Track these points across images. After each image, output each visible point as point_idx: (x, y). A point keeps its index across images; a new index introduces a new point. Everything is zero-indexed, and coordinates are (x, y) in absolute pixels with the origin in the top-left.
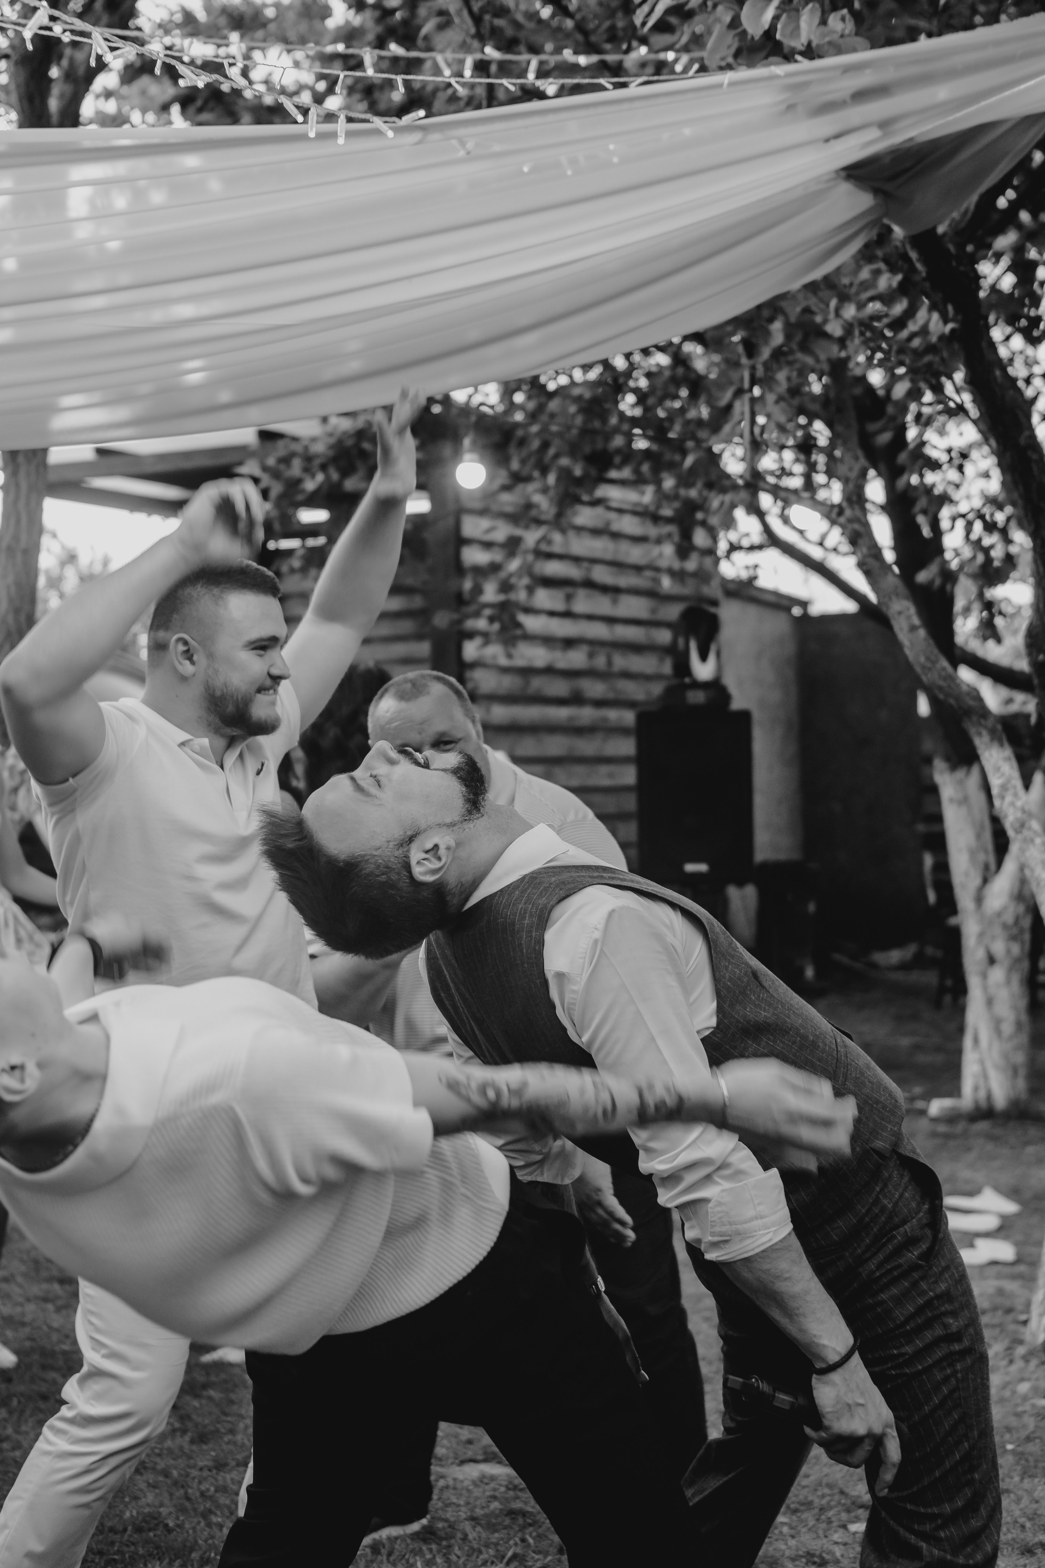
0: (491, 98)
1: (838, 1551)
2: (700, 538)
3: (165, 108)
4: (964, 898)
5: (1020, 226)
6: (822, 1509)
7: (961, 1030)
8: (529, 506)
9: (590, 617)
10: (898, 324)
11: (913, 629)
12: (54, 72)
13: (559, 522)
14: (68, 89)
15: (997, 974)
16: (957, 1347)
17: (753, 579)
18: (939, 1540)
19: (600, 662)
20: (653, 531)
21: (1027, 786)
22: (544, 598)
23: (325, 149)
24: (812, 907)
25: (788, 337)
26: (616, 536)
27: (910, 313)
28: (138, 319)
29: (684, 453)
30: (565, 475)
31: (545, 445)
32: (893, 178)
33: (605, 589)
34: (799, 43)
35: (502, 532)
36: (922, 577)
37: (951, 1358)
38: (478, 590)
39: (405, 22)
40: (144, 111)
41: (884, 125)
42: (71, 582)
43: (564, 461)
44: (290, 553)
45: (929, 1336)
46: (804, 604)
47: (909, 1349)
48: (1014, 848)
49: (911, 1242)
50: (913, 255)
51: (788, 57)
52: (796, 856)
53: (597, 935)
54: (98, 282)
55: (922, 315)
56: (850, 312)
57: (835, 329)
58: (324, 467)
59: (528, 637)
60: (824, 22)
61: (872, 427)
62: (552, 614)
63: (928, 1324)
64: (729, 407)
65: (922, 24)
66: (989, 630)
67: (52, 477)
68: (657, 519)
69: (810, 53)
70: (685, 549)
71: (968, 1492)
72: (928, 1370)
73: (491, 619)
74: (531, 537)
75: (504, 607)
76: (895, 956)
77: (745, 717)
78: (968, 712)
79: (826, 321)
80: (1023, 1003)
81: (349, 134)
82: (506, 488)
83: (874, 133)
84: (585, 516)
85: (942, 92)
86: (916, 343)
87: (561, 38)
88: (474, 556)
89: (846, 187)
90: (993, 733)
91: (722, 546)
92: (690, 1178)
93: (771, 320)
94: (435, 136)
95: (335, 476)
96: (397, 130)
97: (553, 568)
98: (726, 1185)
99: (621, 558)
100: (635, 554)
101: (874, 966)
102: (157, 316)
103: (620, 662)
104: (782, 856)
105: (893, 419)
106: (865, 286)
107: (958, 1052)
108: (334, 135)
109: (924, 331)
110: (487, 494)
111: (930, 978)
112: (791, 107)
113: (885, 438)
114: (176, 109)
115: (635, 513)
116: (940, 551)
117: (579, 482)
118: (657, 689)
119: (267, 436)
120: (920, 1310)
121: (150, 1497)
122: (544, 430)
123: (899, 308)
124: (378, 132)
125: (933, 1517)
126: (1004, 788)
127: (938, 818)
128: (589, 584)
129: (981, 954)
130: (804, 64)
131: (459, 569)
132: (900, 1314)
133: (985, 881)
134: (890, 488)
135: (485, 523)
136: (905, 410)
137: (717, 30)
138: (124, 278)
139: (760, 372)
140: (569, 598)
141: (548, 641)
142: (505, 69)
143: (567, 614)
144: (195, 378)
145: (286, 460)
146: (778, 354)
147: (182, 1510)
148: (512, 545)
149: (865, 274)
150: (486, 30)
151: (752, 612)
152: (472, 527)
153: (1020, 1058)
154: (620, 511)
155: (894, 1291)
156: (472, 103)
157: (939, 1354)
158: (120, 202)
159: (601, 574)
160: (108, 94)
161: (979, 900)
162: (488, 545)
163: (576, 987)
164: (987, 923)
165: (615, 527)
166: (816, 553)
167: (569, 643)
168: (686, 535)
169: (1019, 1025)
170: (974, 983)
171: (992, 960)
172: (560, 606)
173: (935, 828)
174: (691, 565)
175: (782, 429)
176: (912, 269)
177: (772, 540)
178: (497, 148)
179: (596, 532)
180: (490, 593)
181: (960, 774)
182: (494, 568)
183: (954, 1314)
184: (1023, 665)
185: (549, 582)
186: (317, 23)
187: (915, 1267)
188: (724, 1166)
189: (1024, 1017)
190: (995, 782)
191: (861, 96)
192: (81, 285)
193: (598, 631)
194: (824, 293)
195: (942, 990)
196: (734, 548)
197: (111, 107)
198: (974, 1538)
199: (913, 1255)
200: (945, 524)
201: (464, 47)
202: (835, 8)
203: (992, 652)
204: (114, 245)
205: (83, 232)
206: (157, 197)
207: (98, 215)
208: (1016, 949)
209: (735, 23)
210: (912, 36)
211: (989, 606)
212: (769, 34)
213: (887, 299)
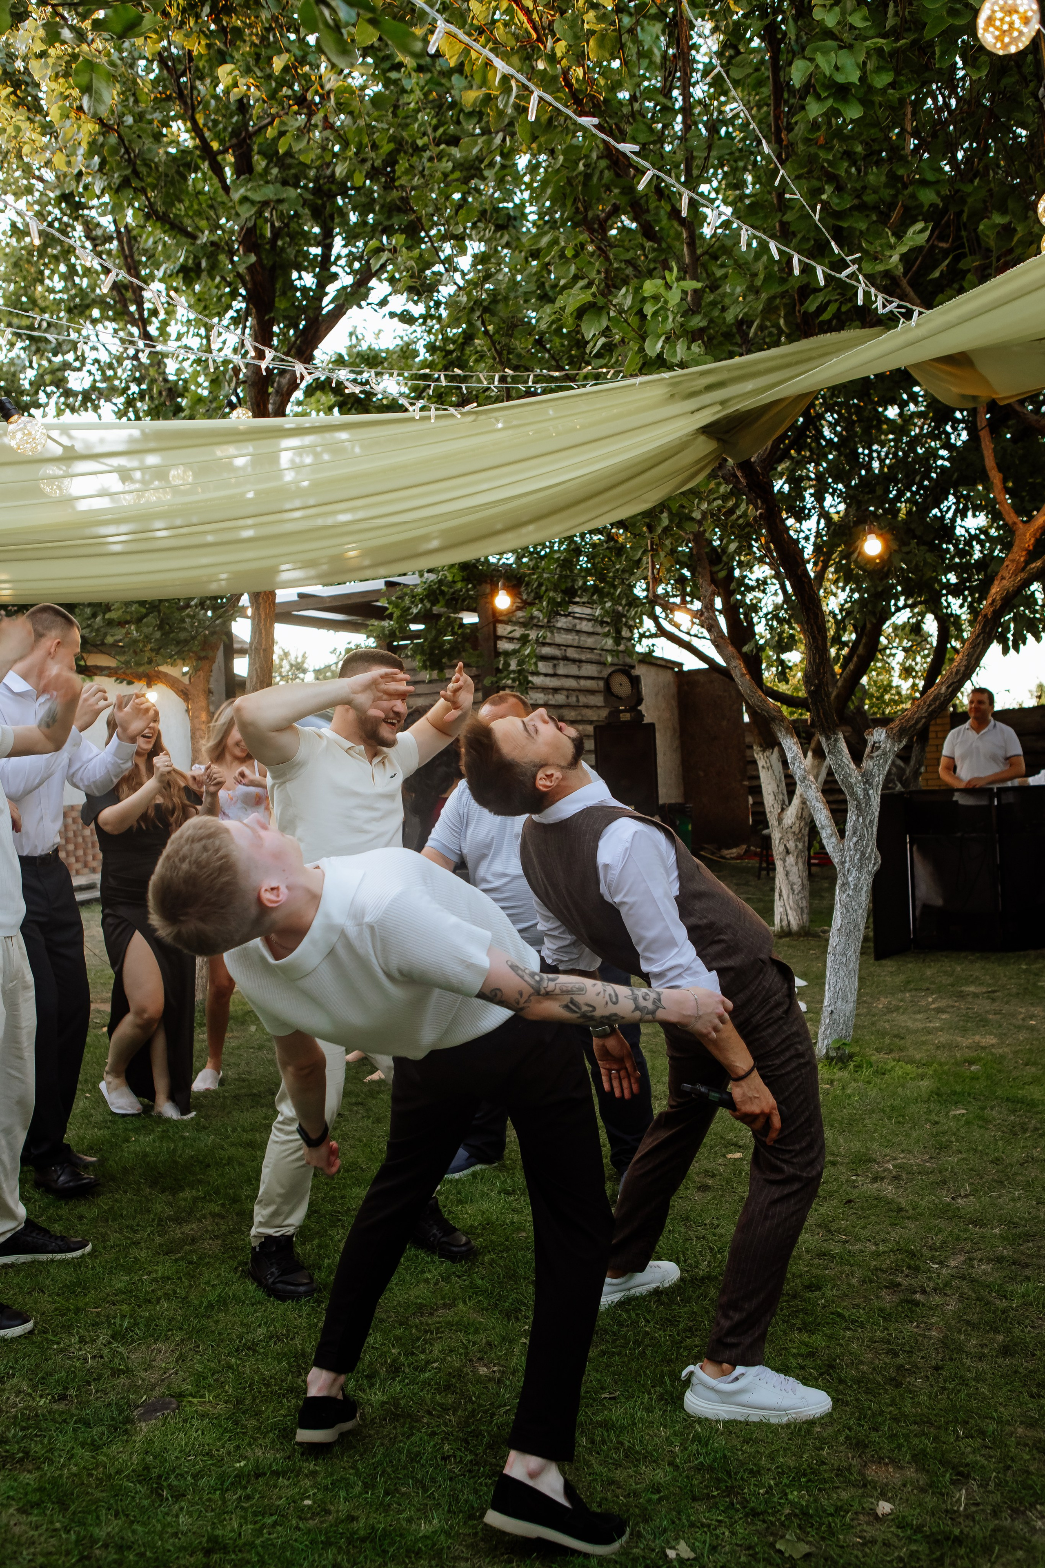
0: (508, 395)
1: (721, 1169)
2: (625, 633)
3: (330, 409)
4: (772, 820)
5: (792, 458)
6: (712, 1147)
7: (773, 890)
8: (532, 618)
9: (567, 676)
10: (731, 511)
11: (743, 675)
12: (270, 390)
13: (550, 627)
14: (278, 399)
15: (791, 859)
16: (802, 1061)
17: (651, 652)
18: (792, 1163)
19: (573, 700)
20: (599, 629)
21: (805, 756)
22: (542, 667)
23: (424, 425)
24: (690, 827)
25: (671, 521)
26: (578, 632)
27: (737, 506)
28: (320, 522)
29: (615, 588)
30: (552, 601)
31: (540, 585)
32: (727, 432)
33: (574, 661)
34: (676, 361)
35: (518, 632)
36: (745, 649)
37: (800, 1067)
38: (507, 665)
39: (458, 358)
40: (318, 411)
41: (723, 403)
42: (286, 667)
43: (551, 594)
44: (406, 646)
45: (788, 1055)
46: (680, 665)
47: (777, 1062)
48: (799, 790)
49: (778, 1005)
50: (739, 474)
51: (671, 368)
52: (680, 800)
53: (628, 845)
54: (297, 503)
55: (743, 506)
56: (704, 506)
57: (697, 515)
58: (422, 601)
59: (536, 688)
60: (689, 348)
61: (715, 569)
62: (546, 675)
63: (787, 1048)
64: (640, 559)
65: (736, 349)
66: (783, 676)
67: (278, 610)
68: (602, 623)
69: (682, 365)
70: (618, 639)
71: (808, 1138)
72: (788, 1073)
73: (514, 680)
74: (533, 635)
75: (520, 672)
76: (734, 852)
77: (652, 726)
78: (773, 719)
79: (691, 511)
80: (805, 874)
81: (437, 417)
82: (519, 609)
83: (718, 408)
84: (562, 622)
85: (749, 386)
86: (741, 521)
87: (542, 363)
88: (504, 645)
89: (702, 438)
90: (787, 729)
91: (636, 636)
92: (671, 974)
93: (662, 512)
94: (483, 417)
95: (428, 605)
96: (462, 414)
97: (546, 651)
98: (690, 979)
99: (582, 644)
100: (590, 641)
101: (723, 857)
102: (329, 521)
103: (583, 700)
104: (673, 801)
105: (726, 564)
106: (711, 491)
107: (772, 901)
108: (429, 418)
109: (745, 514)
110: (510, 613)
111: (754, 863)
112: (672, 396)
113: (722, 574)
114: (336, 410)
115: (589, 620)
116: (754, 634)
117: (559, 604)
118: (604, 713)
119: (389, 584)
120: (783, 1041)
121: (352, 1153)
122: (540, 577)
123: (730, 503)
124: (452, 416)
125: (790, 1151)
126: (794, 758)
127: (758, 778)
128: (565, 658)
129: (782, 848)
130: (680, 372)
131: (497, 654)
132: (773, 1043)
133: (783, 810)
134: (725, 603)
135: (509, 628)
136: (733, 559)
137: (630, 354)
138: (312, 502)
139: (656, 540)
140: (555, 666)
141: (544, 689)
142: (515, 380)
143: (554, 675)
144: (353, 554)
145: (401, 598)
146: (666, 530)
147: (370, 1159)
148: (524, 639)
149: (712, 485)
150: (504, 360)
151: (653, 671)
152: (502, 630)
153: (804, 904)
154: (580, 619)
155: (770, 1031)
156: (498, 400)
157: (794, 1064)
158: (308, 460)
159: (571, 653)
160: (299, 403)
161: (780, 820)
162: (511, 640)
163: (615, 873)
164: (785, 832)
165: (578, 628)
166: (686, 638)
167: (556, 690)
168: (618, 632)
169: (803, 885)
170: (778, 864)
171: (788, 852)
172: (551, 671)
173: (755, 783)
174: (622, 648)
175: (669, 571)
176: (738, 481)
177: (662, 632)
178: (515, 423)
179: (568, 631)
180: (513, 665)
181: (767, 753)
182: (515, 652)
183: (800, 1043)
184: (802, 694)
185: (544, 658)
186: (410, 361)
187: (781, 1018)
188: (688, 969)
189: (806, 882)
190: (789, 756)
191: (709, 388)
192: (288, 506)
193: (571, 683)
194: (691, 496)
195: (761, 869)
196: (642, 636)
197: (299, 409)
198: (811, 1163)
199: (780, 1011)
200: (755, 620)
201: (492, 369)
202: (694, 341)
203: (783, 688)
204: (306, 484)
205: (289, 476)
206: (326, 457)
207: (296, 467)
208: (800, 846)
209: (642, 349)
210: (731, 356)
211: (782, 663)
212: (660, 356)
213: (725, 498)
